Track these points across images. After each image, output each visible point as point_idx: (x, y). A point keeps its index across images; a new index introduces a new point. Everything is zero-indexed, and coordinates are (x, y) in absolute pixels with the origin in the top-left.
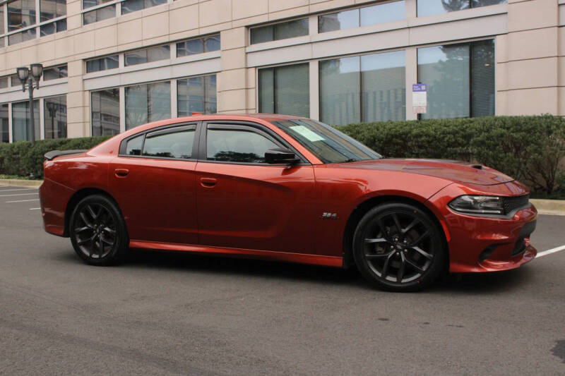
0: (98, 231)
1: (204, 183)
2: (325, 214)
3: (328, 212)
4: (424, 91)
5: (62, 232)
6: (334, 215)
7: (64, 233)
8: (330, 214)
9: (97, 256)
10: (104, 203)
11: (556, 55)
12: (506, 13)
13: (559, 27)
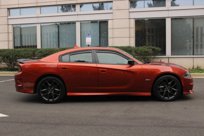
0: (51, 90)
1: (101, 71)
2: (146, 80)
3: (147, 79)
5: (32, 92)
6: (150, 80)
7: (34, 92)
8: (148, 80)
9: (52, 100)
10: (55, 80)
11: (129, 27)
12: (112, 13)
13: (129, 19)
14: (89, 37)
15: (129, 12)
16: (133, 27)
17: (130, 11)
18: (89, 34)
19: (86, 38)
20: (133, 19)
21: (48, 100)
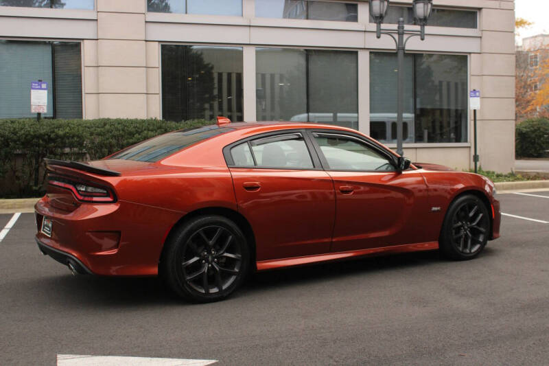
0: (210, 259)
1: (341, 192)
2: (433, 209)
3: (435, 207)
4: (45, 89)
6: (439, 209)
7: (158, 272)
8: (436, 209)
9: (216, 290)
10: (223, 224)
11: (145, 65)
12: (97, 20)
13: (146, 41)
14: (41, 89)
15: (146, 22)
16: (157, 66)
17: (147, 20)
18: (39, 81)
19: (32, 91)
20: (157, 43)
21: (207, 293)
